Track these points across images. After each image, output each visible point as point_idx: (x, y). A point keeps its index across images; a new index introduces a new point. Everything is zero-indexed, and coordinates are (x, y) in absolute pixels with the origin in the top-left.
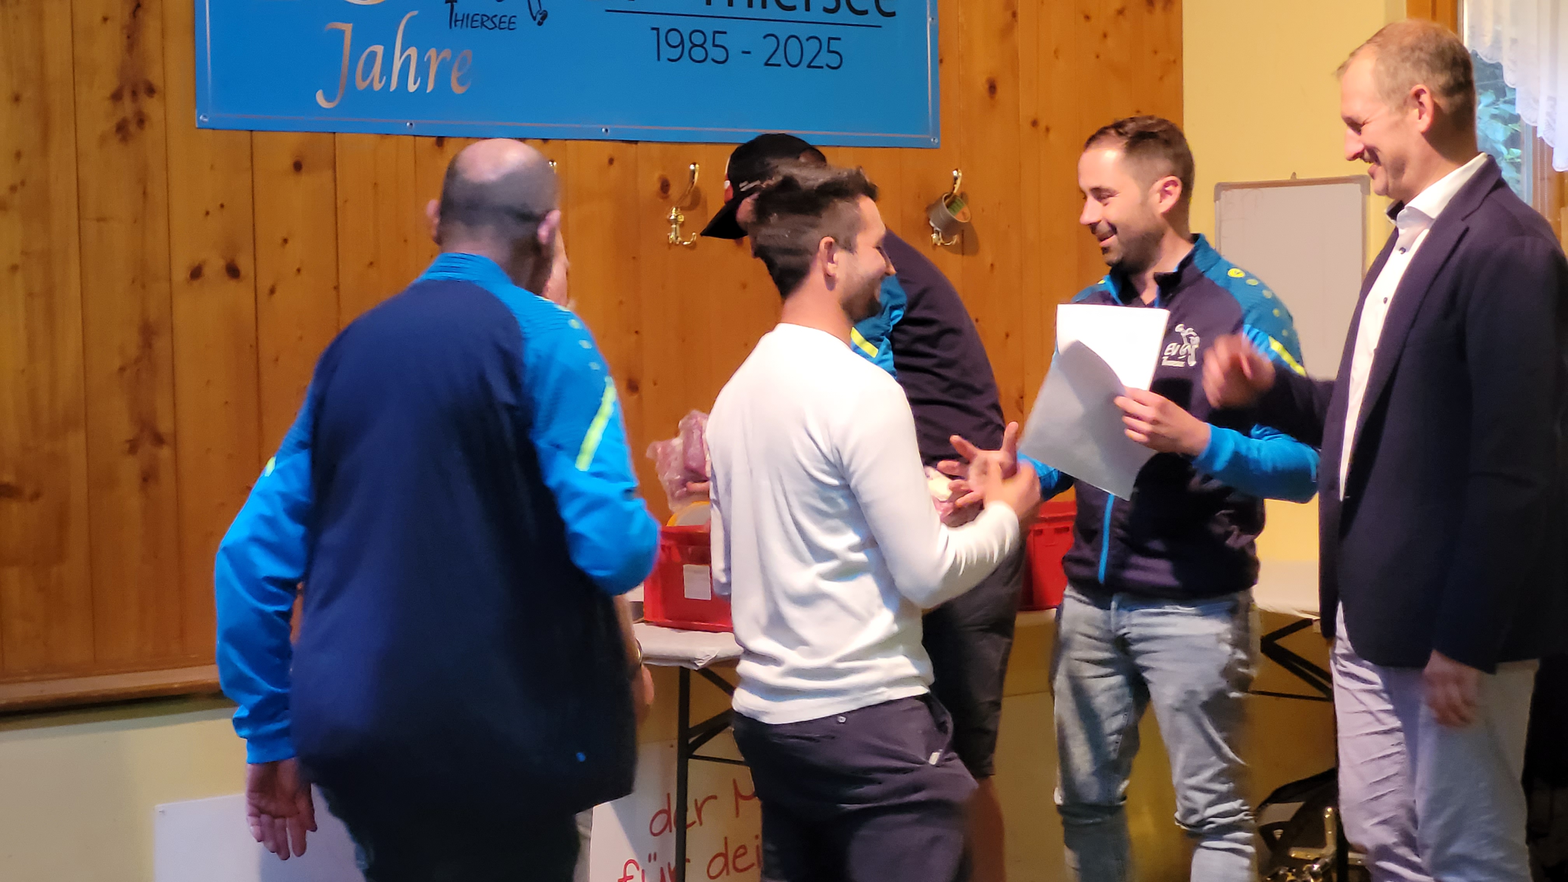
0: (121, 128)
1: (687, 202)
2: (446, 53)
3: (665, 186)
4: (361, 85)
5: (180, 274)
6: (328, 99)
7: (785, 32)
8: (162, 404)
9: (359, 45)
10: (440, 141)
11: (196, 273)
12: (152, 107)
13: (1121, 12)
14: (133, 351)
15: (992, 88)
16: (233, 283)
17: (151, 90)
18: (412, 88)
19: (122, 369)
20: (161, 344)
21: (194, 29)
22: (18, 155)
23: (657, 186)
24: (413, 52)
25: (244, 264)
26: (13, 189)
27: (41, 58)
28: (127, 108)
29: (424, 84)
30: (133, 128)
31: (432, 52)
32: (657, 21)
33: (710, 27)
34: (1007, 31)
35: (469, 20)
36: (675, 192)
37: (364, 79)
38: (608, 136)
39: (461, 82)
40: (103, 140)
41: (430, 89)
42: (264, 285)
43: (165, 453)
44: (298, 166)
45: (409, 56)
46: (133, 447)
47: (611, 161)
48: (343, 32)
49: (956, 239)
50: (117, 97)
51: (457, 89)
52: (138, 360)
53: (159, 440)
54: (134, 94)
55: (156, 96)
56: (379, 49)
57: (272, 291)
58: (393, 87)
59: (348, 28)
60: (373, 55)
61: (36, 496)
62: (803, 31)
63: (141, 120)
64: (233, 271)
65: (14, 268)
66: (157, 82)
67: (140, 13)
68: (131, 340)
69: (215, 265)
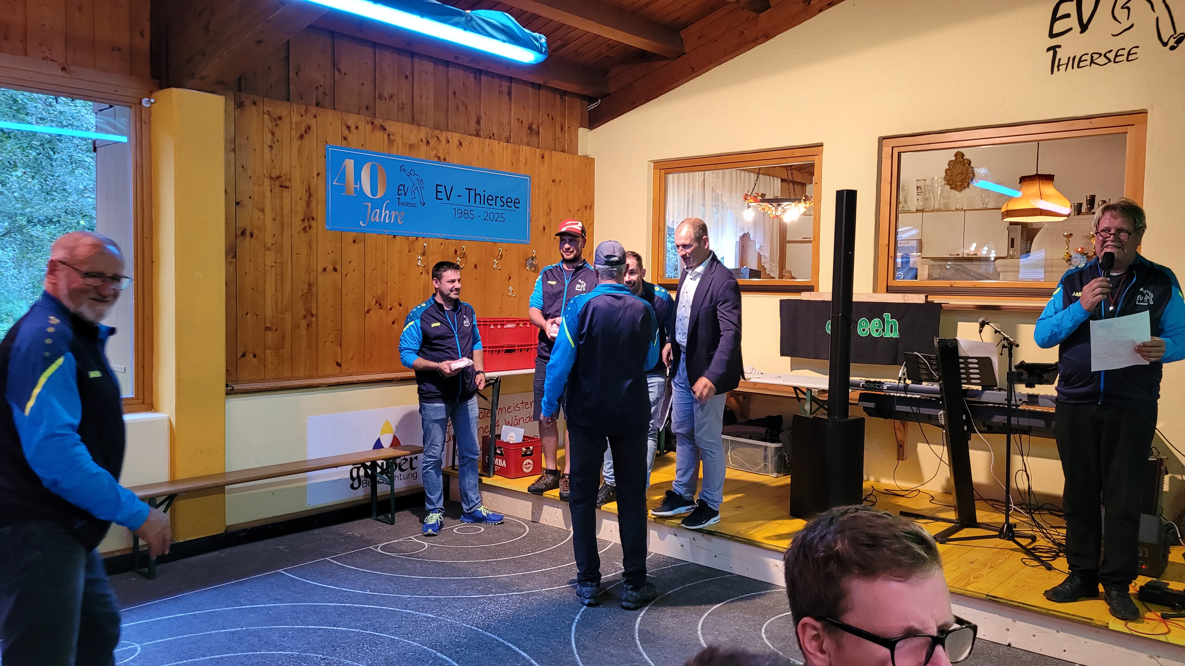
0: (304, 229)
1: (462, 256)
2: (397, 212)
3: (456, 251)
4: (373, 220)
5: (320, 270)
6: (363, 223)
7: (489, 211)
8: (314, 305)
9: (372, 209)
10: (394, 236)
11: (325, 270)
12: (313, 223)
13: (578, 210)
14: (306, 291)
15: (544, 229)
16: (335, 273)
17: (313, 219)
18: (387, 221)
19: (302, 296)
20: (314, 289)
21: (326, 202)
22: (274, 235)
23: (454, 251)
24: (387, 212)
25: (338, 268)
26: (272, 244)
27: (282, 208)
28: (306, 224)
29: (390, 221)
30: (308, 229)
31: (393, 212)
32: (455, 207)
33: (469, 209)
34: (548, 214)
35: (403, 204)
36: (458, 253)
37: (374, 218)
38: (441, 237)
39: (401, 221)
40: (299, 232)
41: (392, 222)
42: (344, 274)
43: (314, 319)
44: (354, 242)
45: (386, 213)
46: (305, 317)
47: (441, 244)
48: (368, 205)
49: (533, 268)
50: (303, 220)
51: (400, 223)
52: (307, 293)
53: (312, 315)
54: (308, 220)
55: (315, 221)
56: (378, 210)
57: (346, 276)
58: (382, 221)
59: (370, 204)
60: (377, 212)
61: (277, 330)
62: (494, 211)
63: (310, 228)
64: (335, 270)
65: (272, 266)
66: (315, 217)
67: (311, 197)
68: (306, 287)
69: (330, 268)
